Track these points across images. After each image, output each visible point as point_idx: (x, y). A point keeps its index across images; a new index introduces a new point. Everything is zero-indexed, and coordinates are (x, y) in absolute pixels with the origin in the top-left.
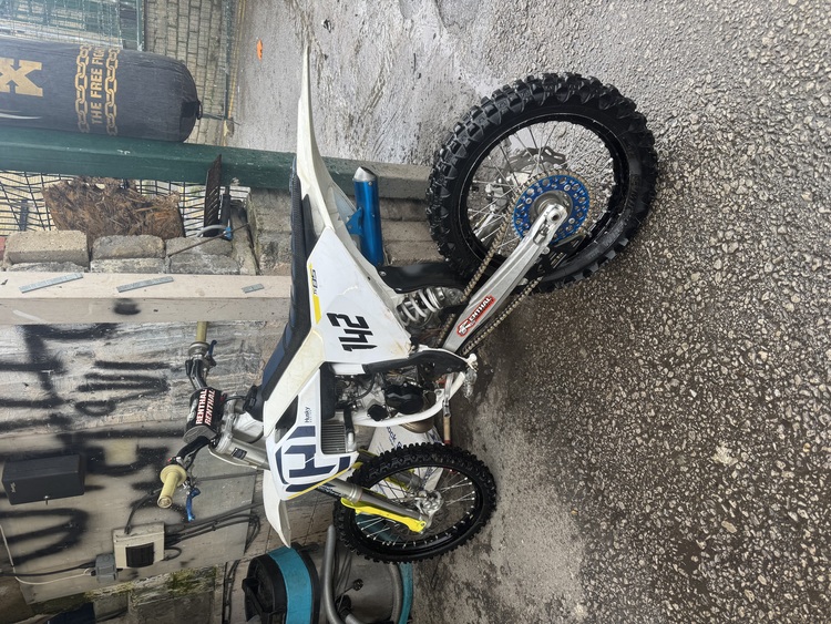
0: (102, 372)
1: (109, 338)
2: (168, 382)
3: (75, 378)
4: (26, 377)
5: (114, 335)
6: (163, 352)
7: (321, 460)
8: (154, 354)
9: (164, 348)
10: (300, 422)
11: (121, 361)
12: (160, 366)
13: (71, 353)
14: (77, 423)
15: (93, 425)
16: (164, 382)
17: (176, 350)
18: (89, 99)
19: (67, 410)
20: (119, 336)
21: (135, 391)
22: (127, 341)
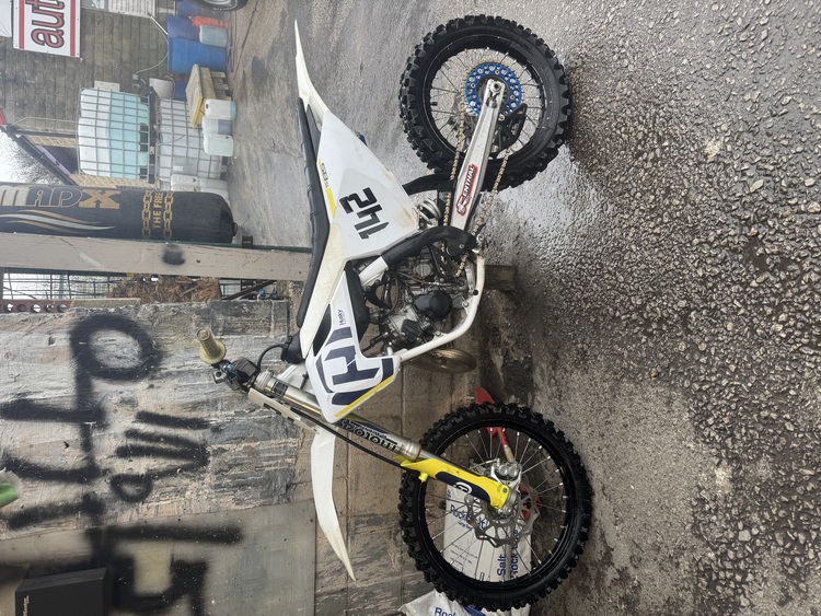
0: (143, 428)
1: (153, 378)
2: (209, 449)
3: (115, 436)
4: (69, 432)
5: (158, 375)
6: (203, 403)
7: (363, 363)
8: (195, 406)
9: (204, 397)
10: (335, 326)
11: (161, 413)
12: (199, 424)
13: (116, 399)
14: (110, 513)
15: (127, 517)
16: (204, 450)
17: (216, 401)
18: (152, 209)
19: (102, 488)
20: (162, 377)
21: (174, 463)
22: (170, 383)
